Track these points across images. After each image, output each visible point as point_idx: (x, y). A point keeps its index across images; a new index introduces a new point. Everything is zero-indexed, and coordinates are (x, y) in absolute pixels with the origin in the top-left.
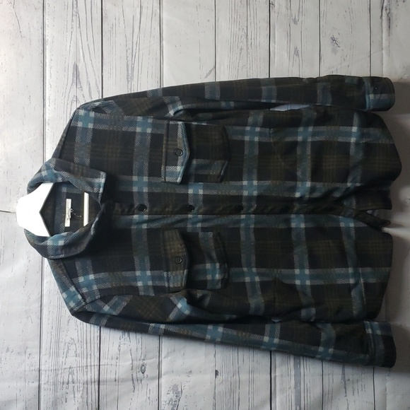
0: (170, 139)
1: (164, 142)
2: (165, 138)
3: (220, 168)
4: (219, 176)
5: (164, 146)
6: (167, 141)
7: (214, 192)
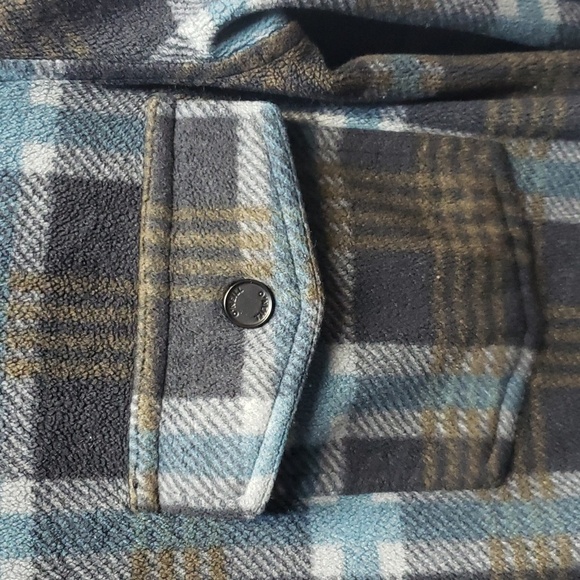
0: (184, 214)
1: (148, 235)
2: (149, 209)
3: (492, 396)
4: (487, 446)
5: (145, 263)
6: (168, 226)
7: (477, 557)
